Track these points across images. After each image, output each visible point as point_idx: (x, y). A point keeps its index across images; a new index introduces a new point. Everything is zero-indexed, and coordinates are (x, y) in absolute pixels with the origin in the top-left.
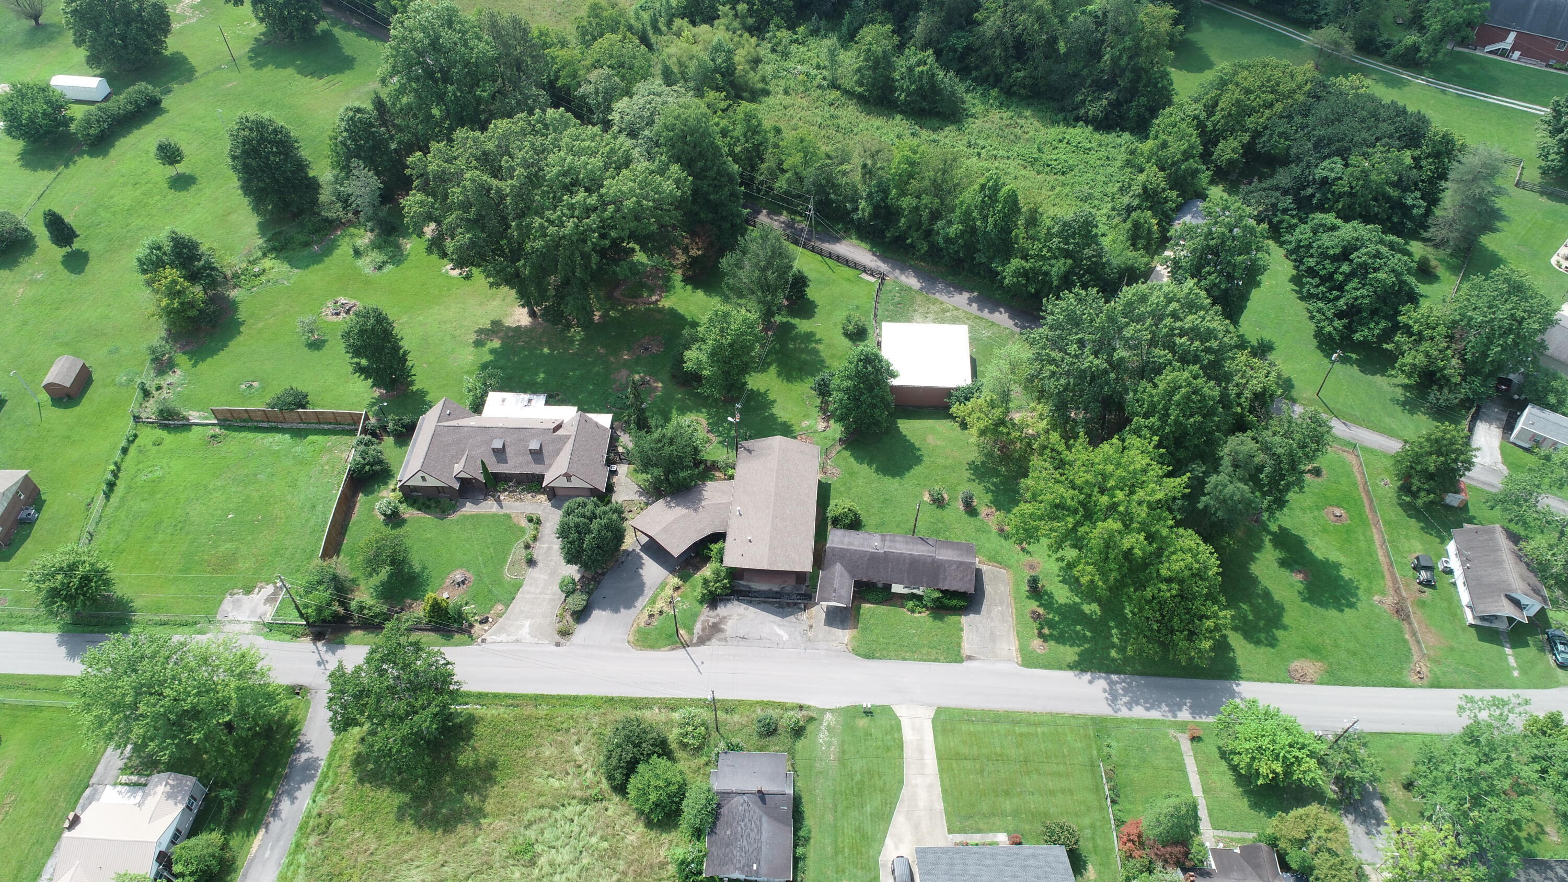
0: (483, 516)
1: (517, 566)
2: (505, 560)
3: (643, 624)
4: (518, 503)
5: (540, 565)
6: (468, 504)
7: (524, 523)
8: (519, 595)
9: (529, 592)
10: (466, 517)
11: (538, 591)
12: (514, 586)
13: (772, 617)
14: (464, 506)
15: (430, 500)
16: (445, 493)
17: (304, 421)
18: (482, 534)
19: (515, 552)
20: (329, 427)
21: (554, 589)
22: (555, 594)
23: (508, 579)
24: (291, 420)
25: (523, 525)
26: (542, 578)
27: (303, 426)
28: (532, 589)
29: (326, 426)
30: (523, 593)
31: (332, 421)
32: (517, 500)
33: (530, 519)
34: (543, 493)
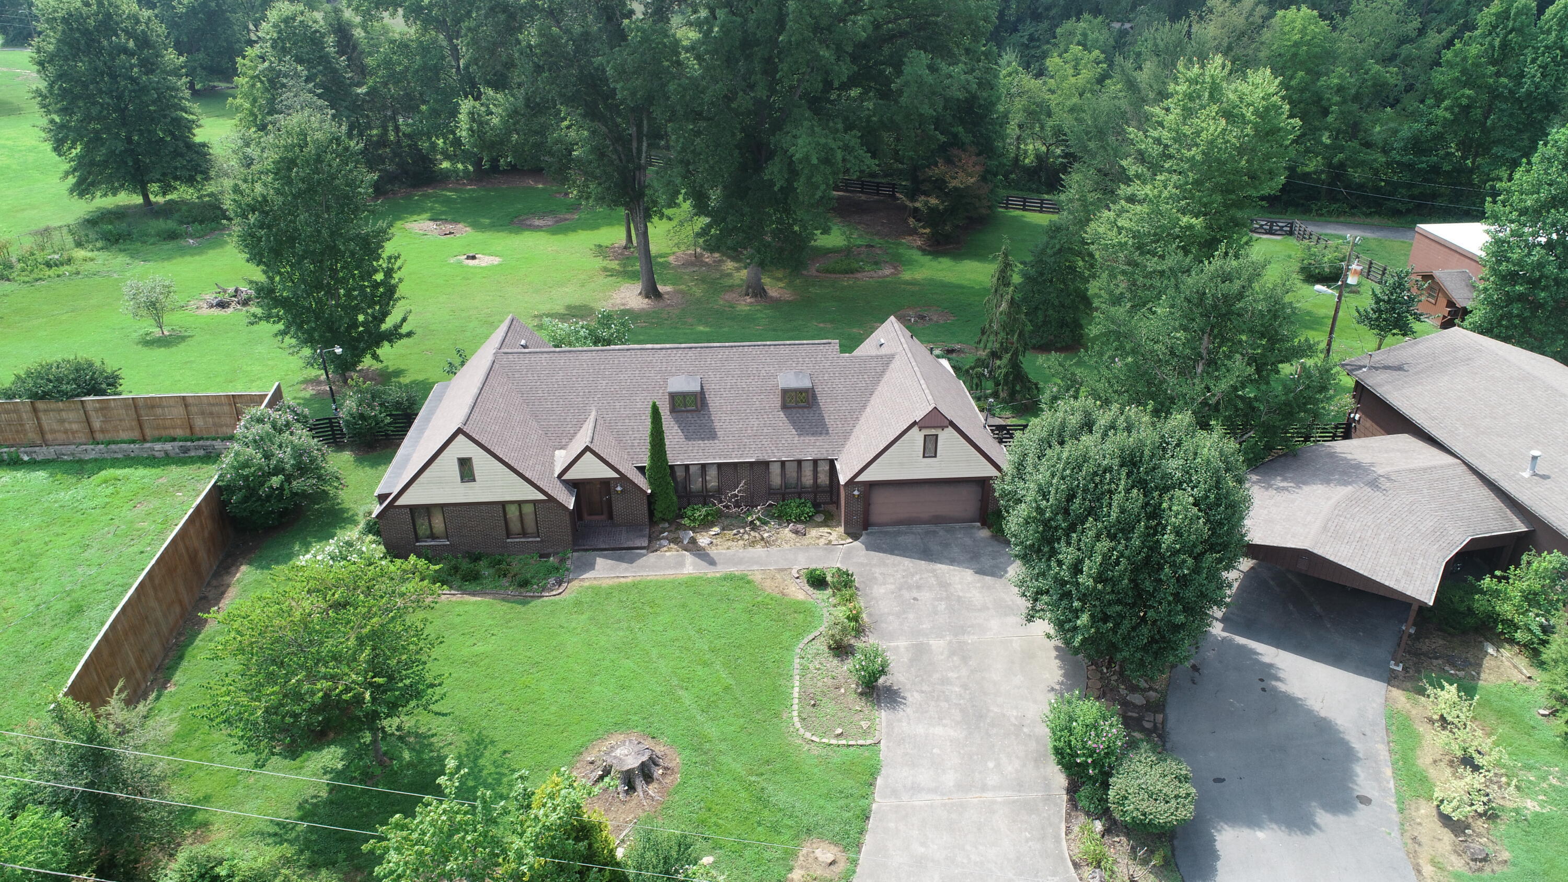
0: (660, 585)
1: (829, 707)
2: (779, 695)
4: (759, 550)
5: (913, 697)
6: (601, 562)
7: (800, 592)
8: (880, 803)
9: (915, 789)
10: (602, 595)
11: (950, 779)
12: (846, 770)
14: (591, 566)
15: (476, 558)
16: (524, 534)
17: (99, 436)
18: (671, 634)
19: (804, 669)
20: (168, 446)
21: (1010, 768)
22: (1020, 786)
23: (816, 751)
24: (61, 437)
25: (801, 596)
26: (938, 730)
27: (93, 451)
28: (924, 777)
29: (158, 446)
30: (895, 793)
31: (179, 432)
32: (753, 544)
33: (817, 581)
34: (825, 524)
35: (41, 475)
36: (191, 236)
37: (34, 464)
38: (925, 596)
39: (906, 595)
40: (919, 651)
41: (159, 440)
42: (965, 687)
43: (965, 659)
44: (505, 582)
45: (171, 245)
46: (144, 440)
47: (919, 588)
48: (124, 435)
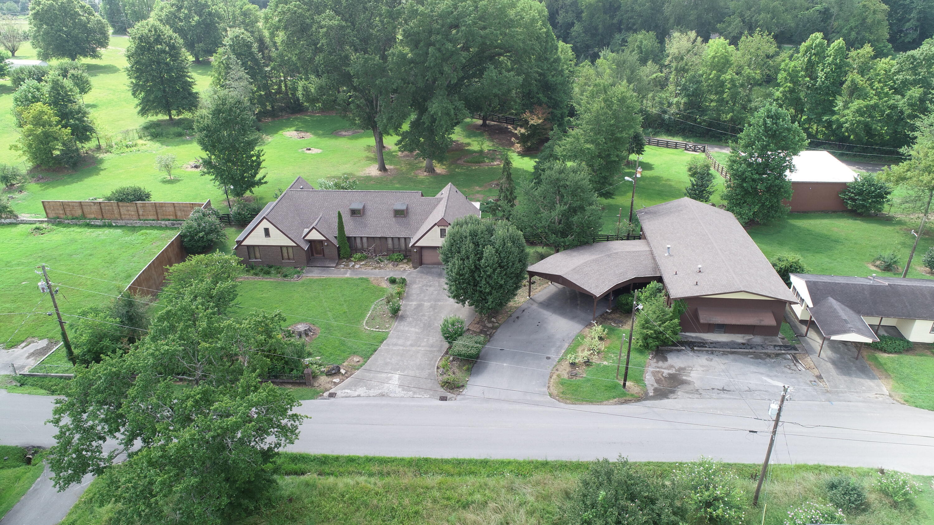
0: (334, 280)
1: (378, 320)
2: (363, 315)
3: (566, 376)
4: (377, 270)
6: (316, 271)
7: (385, 285)
8: (383, 347)
9: (396, 345)
10: (313, 281)
11: (409, 343)
12: (375, 338)
13: (753, 368)
14: (311, 272)
15: (271, 267)
16: (289, 259)
17: (141, 217)
18: (332, 295)
19: (375, 308)
20: (167, 222)
21: (431, 342)
22: (432, 346)
23: (367, 332)
24: (128, 217)
25: (385, 286)
26: (413, 329)
27: (139, 223)
28: (400, 342)
29: (163, 222)
30: (388, 345)
31: (171, 218)
32: (375, 268)
33: (393, 281)
34: (407, 263)
35: (119, 231)
36: (188, 135)
37: (117, 227)
38: (432, 289)
39: (424, 288)
40: (419, 306)
41: (163, 220)
42: (429, 317)
43: (434, 309)
44: (279, 275)
45: (179, 139)
46: (158, 220)
47: (430, 286)
48: (151, 218)
